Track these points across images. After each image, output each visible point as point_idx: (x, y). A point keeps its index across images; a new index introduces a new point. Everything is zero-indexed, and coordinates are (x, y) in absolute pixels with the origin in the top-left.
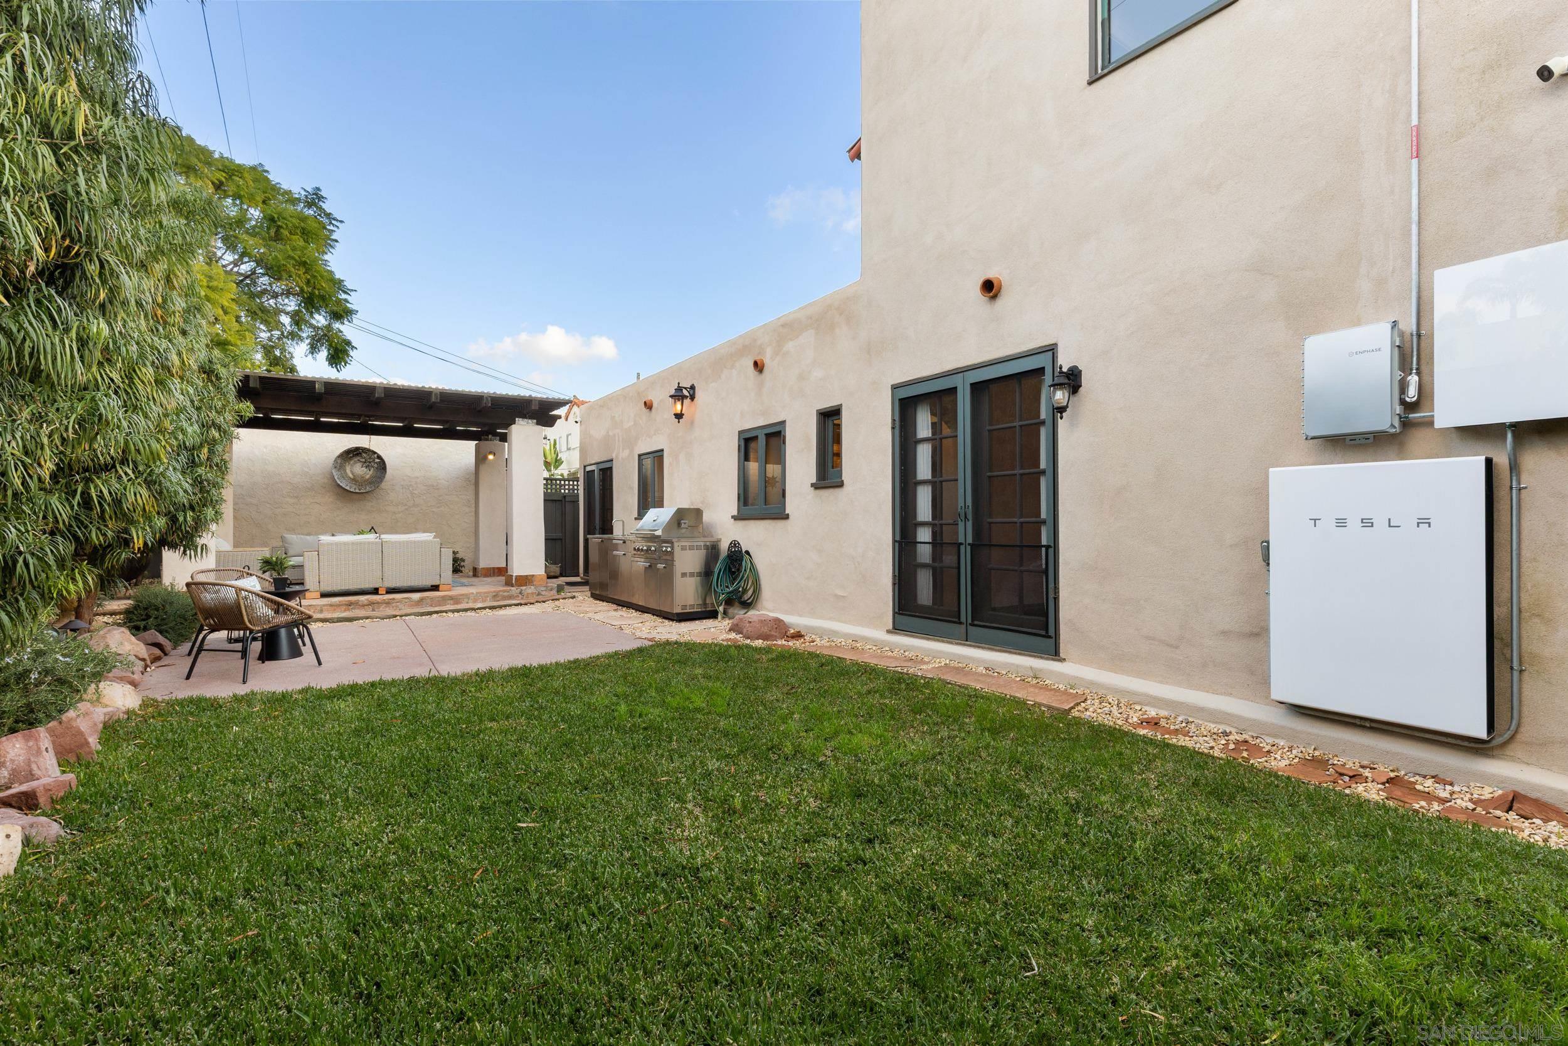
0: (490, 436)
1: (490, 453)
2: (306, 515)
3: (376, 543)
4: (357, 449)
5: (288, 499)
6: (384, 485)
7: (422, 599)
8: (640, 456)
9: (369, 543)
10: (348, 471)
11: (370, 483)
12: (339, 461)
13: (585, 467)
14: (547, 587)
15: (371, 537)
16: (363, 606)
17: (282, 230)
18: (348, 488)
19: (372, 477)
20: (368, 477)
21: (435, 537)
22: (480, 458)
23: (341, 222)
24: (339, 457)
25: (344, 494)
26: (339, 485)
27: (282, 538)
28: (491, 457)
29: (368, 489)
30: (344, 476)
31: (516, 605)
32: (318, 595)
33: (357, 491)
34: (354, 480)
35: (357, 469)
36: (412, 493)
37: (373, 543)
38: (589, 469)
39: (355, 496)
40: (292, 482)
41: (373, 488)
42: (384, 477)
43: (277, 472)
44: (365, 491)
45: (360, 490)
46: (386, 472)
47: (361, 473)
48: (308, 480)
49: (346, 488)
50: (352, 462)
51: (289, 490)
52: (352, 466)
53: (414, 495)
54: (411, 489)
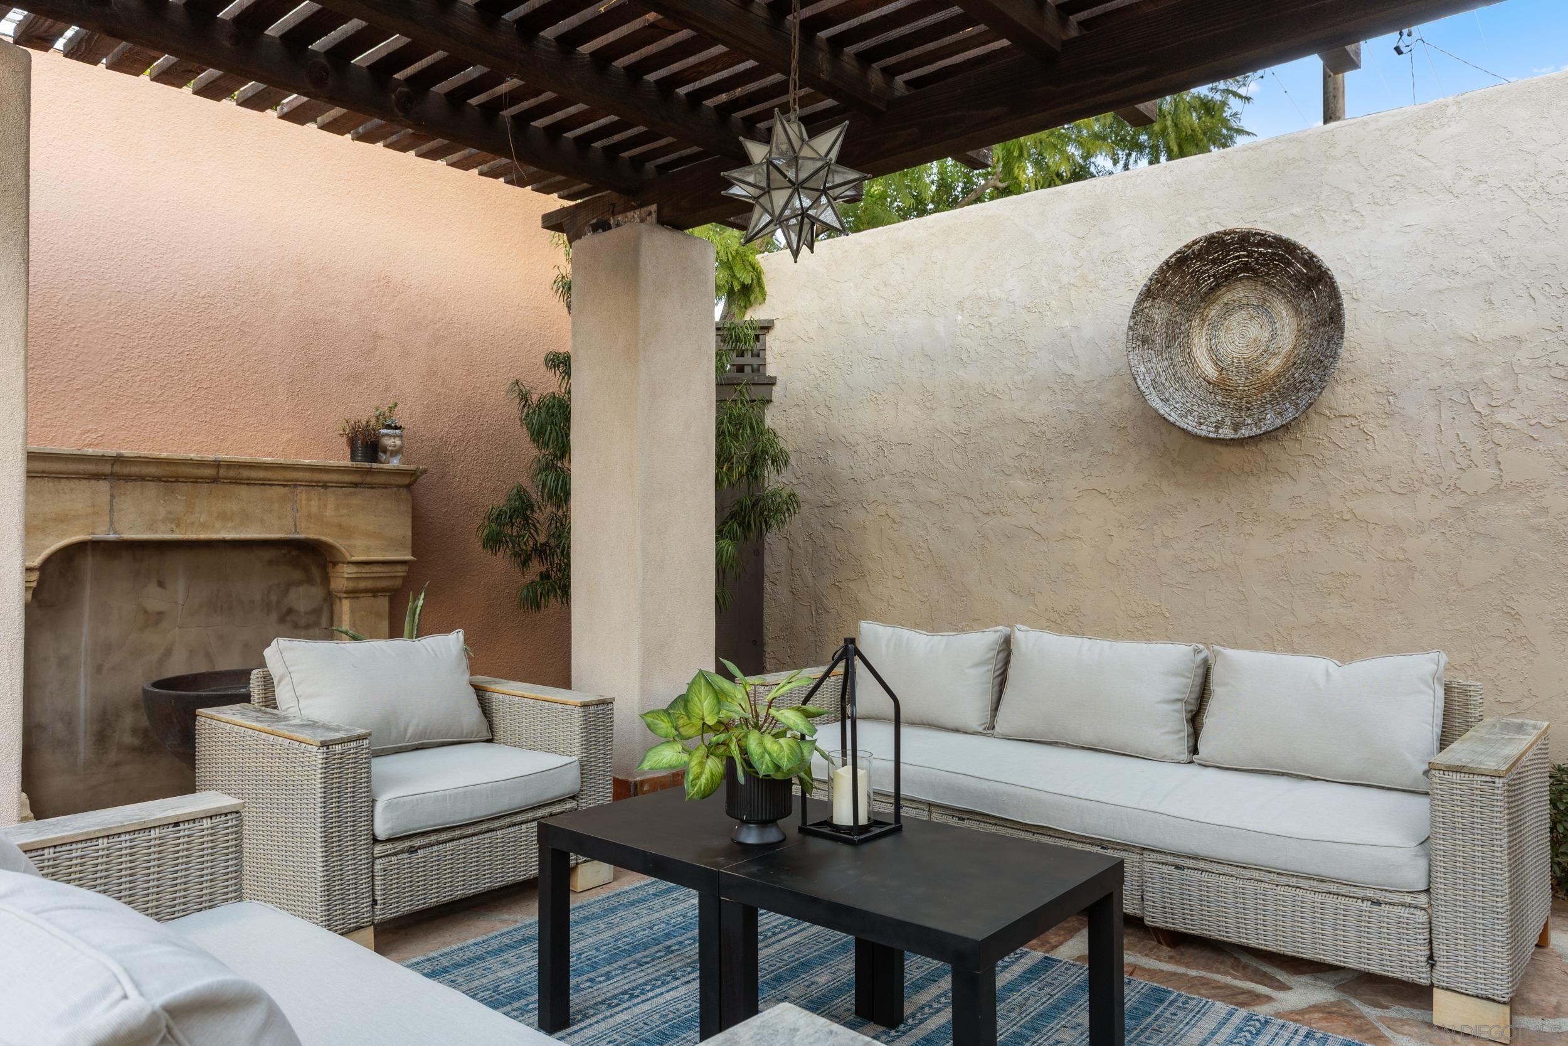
10: (1199, 352)
11: (1284, 394)
18: (1189, 424)
20: (1275, 364)
24: (1148, 294)
29: (1271, 420)
33: (1227, 433)
34: (1221, 388)
39: (1230, 457)
40: (1027, 419)
41: (1290, 416)
42: (1335, 356)
43: (989, 390)
44: (1255, 431)
45: (1236, 427)
46: (1341, 329)
47: (1246, 353)
48: (1073, 407)
49: (1181, 423)
50: (1213, 312)
51: (1020, 450)
52: (1214, 327)
53: (1497, 434)
54: (1480, 403)
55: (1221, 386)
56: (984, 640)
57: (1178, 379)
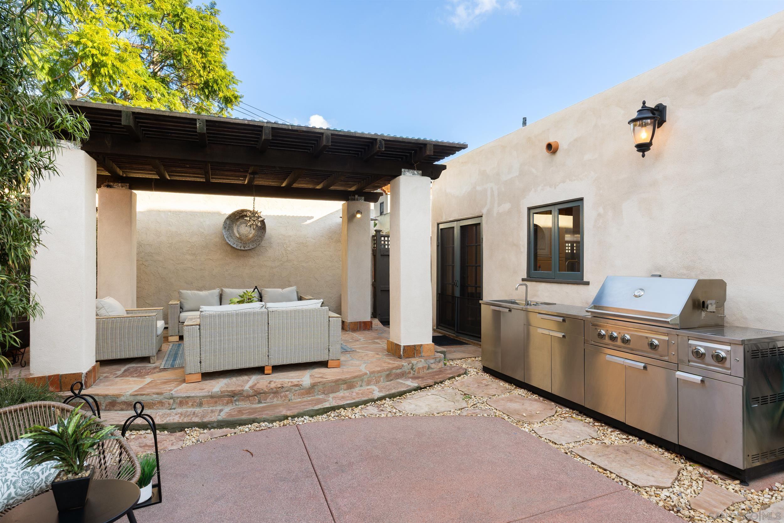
0: (356, 196)
1: (358, 212)
2: (201, 270)
3: (262, 313)
4: (242, 211)
6: (263, 243)
7: (313, 385)
8: (529, 209)
9: (254, 314)
10: (235, 231)
11: (253, 241)
12: (228, 222)
13: (438, 224)
14: (435, 358)
15: (256, 306)
16: (248, 397)
17: (184, 23)
18: (235, 246)
19: (254, 236)
20: (251, 236)
21: (323, 304)
22: (350, 217)
23: (231, 32)
24: (227, 218)
25: (231, 251)
26: (227, 243)
27: (179, 293)
28: (359, 216)
29: (251, 247)
30: (232, 235)
32: (199, 376)
33: (242, 248)
35: (242, 229)
37: (258, 313)
38: (441, 226)
39: (241, 253)
40: (190, 241)
41: (255, 246)
42: (264, 236)
43: (179, 233)
44: (248, 249)
45: (244, 247)
46: (266, 231)
47: (245, 233)
48: (204, 240)
49: (233, 246)
50: (238, 223)
51: (189, 249)
52: (238, 226)
53: (287, 252)
54: (285, 246)
55: (240, 239)
56: (217, 291)
57: (231, 236)
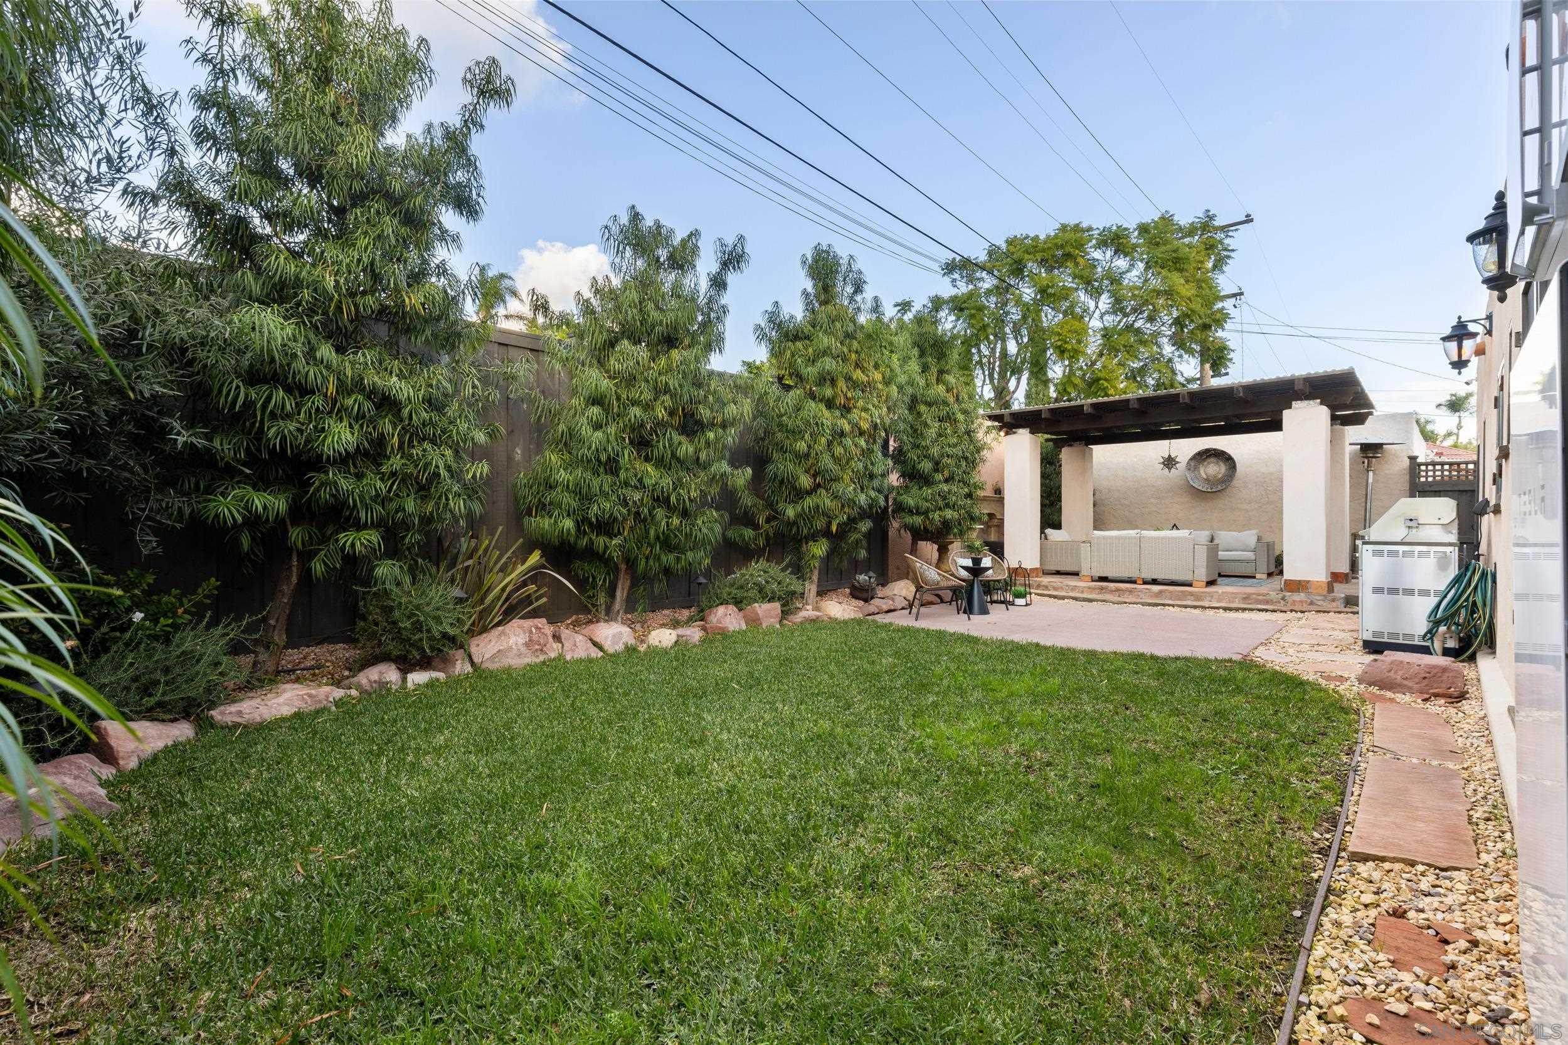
4: (1207, 451)
5: (1152, 500)
6: (1234, 483)
7: (1161, 592)
9: (1130, 538)
10: (1202, 472)
11: (1222, 482)
12: (1192, 464)
18: (1200, 488)
19: (1223, 476)
20: (1219, 476)
24: (1191, 459)
25: (1197, 494)
26: (1191, 485)
29: (1220, 488)
30: (1197, 476)
31: (1260, 610)
32: (1090, 578)
34: (1207, 480)
35: (1214, 469)
36: (1266, 490)
37: (1133, 538)
41: (1225, 486)
42: (1235, 475)
44: (1216, 490)
46: (1236, 470)
47: (1213, 473)
50: (1205, 463)
52: (1206, 467)
